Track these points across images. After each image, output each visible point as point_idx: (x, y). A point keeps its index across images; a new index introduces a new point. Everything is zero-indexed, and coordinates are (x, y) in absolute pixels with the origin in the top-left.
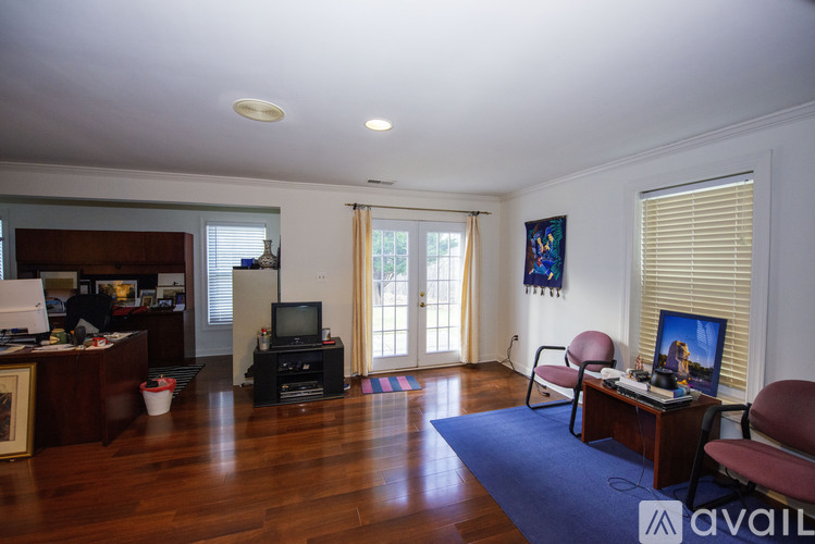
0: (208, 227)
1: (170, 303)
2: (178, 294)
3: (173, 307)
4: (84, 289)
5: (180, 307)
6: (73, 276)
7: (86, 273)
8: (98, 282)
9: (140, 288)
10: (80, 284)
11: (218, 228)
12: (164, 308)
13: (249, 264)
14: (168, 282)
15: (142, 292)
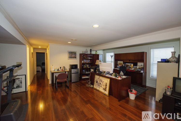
0: (151, 50)
1: (140, 70)
2: (142, 68)
3: (141, 71)
4: (124, 65)
5: (142, 72)
6: (122, 62)
7: (124, 62)
8: (126, 64)
9: (133, 66)
10: (123, 64)
11: (154, 50)
12: (138, 71)
13: (165, 61)
14: (140, 65)
15: (134, 66)
